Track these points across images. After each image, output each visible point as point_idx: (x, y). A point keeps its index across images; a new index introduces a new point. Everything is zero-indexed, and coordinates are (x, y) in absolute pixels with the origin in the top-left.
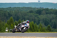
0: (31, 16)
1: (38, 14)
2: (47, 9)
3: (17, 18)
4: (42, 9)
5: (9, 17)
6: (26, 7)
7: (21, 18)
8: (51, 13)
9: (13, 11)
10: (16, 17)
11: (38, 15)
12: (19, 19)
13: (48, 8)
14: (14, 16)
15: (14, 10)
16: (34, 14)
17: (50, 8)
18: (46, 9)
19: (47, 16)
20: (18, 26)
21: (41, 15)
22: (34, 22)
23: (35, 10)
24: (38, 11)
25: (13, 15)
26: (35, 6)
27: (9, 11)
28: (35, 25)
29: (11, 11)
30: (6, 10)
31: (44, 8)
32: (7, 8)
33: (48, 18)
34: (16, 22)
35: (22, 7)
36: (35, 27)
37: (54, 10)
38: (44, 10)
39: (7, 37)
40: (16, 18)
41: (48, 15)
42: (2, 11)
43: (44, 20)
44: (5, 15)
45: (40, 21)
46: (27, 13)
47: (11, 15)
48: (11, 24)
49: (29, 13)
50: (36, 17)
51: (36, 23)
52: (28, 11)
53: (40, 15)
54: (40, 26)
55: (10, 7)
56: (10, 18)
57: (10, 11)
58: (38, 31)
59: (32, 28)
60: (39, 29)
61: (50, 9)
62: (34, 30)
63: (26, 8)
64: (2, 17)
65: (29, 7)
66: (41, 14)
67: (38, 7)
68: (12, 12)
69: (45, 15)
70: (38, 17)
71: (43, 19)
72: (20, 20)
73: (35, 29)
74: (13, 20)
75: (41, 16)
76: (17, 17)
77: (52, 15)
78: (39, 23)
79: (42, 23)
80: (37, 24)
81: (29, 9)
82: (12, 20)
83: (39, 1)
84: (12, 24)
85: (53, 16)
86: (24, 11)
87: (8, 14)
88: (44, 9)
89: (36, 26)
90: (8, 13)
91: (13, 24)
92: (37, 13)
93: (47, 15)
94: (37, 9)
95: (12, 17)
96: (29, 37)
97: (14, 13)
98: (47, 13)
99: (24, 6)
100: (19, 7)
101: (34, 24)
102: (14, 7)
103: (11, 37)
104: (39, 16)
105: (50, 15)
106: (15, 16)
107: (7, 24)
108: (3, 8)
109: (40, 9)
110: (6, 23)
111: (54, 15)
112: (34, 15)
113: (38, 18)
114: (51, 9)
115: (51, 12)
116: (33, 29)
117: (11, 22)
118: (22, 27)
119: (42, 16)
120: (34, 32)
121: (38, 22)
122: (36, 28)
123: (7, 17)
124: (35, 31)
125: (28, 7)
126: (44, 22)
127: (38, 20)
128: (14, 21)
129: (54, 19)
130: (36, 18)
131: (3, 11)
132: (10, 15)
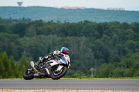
1: (17, 35)
2: (40, 23)
4: (27, 23)
8: (48, 32)
11: (17, 38)
13: (41, 21)
16: (7, 34)
17: (46, 19)
18: (37, 21)
19: (41, 38)
20: (40, 62)
21: (25, 37)
22: (8, 55)
23: (11, 25)
24: (17, 26)
26: (11, 16)
28: (11, 60)
31: (33, 20)
33: (42, 45)
36: (10, 66)
37: (56, 24)
38: (31, 24)
41: (43, 36)
43: (34, 48)
45: (22, 50)
50: (12, 41)
51: (12, 57)
53: (21, 36)
54: (22, 63)
58: (17, 76)
59: (4, 68)
60: (20, 70)
61: (47, 21)
62: (9, 73)
66: (24, 34)
67: (18, 17)
69: (35, 38)
70: (17, 41)
71: (31, 47)
73: (11, 70)
75: (25, 40)
77: (51, 36)
78: (20, 55)
79: (28, 56)
80: (16, 59)
83: (20, 4)
85: (54, 39)
88: (33, 23)
89: (13, 64)
92: (15, 33)
93: (38, 36)
94: (15, 23)
98: (39, 33)
101: (9, 58)
104: (21, 39)
105: (46, 37)
109: (23, 22)
111: (56, 36)
112: (6, 36)
113: (18, 43)
114: (49, 22)
115: (49, 29)
116: (6, 70)
119: (28, 39)
120: (9, 79)
121: (17, 55)
122: (14, 68)
124: (10, 75)
126: (31, 53)
127: (18, 49)
129: (56, 45)
130: (12, 44)
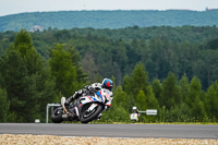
0: (214, 61)
3: (161, 69)
5: (130, 63)
6: (197, 25)
7: (177, 70)
9: (147, 42)
10: (157, 64)
12: (170, 73)
14: (150, 60)
15: (150, 38)
25: (147, 56)
27: (131, 41)
29: (138, 40)
30: (118, 39)
32: (123, 31)
34: (156, 85)
35: (180, 26)
39: (123, 142)
40: (157, 69)
42: (103, 39)
44: (115, 56)
46: (201, 48)
47: (139, 58)
48: (138, 92)
49: (206, 48)
52: (204, 41)
55: (136, 27)
56: (136, 69)
57: (135, 42)
63: (195, 29)
64: (104, 65)
65: (208, 28)
68: (143, 46)
72: (171, 75)
74: (146, 77)
76: (161, 65)
81: (206, 35)
82: (140, 76)
84: (141, 91)
86: (187, 42)
87: (128, 54)
90: (128, 48)
91: (146, 92)
95: (140, 66)
96: (206, 142)
97: (149, 49)
99: (186, 23)
100: (169, 28)
102: (148, 26)
103: (139, 140)
106: (154, 59)
107: (124, 89)
108: (106, 30)
110: (120, 87)
117: (139, 81)
118: (84, 102)
123: (123, 62)
125: (205, 25)
128: (151, 78)
131: (107, 41)
132: (134, 57)
